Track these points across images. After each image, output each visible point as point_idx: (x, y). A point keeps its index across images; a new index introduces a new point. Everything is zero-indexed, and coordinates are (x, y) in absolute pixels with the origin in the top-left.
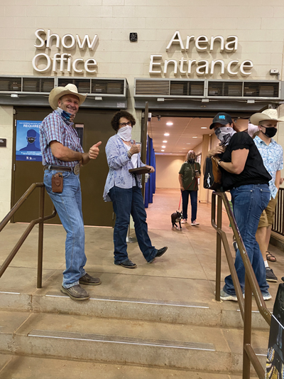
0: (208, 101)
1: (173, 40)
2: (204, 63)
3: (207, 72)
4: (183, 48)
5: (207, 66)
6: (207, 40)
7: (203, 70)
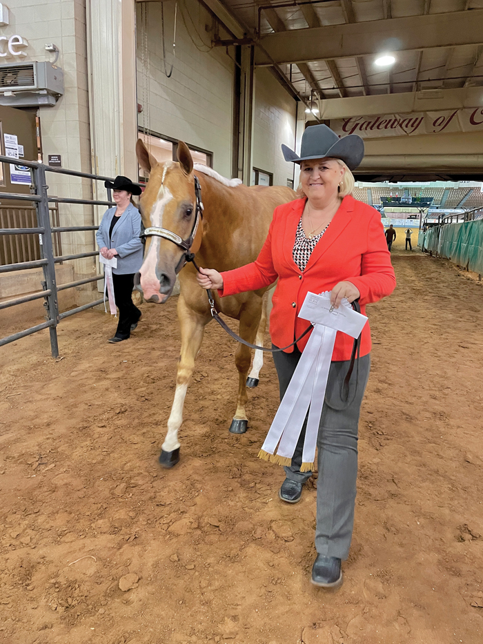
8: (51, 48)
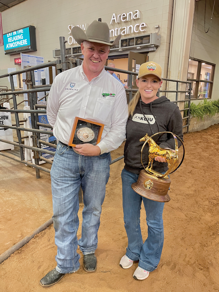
0: (121, 50)
1: (112, 19)
2: (124, 29)
3: (125, 34)
4: (116, 22)
5: (126, 29)
6: (125, 16)
7: (124, 32)
8: (157, 27)
